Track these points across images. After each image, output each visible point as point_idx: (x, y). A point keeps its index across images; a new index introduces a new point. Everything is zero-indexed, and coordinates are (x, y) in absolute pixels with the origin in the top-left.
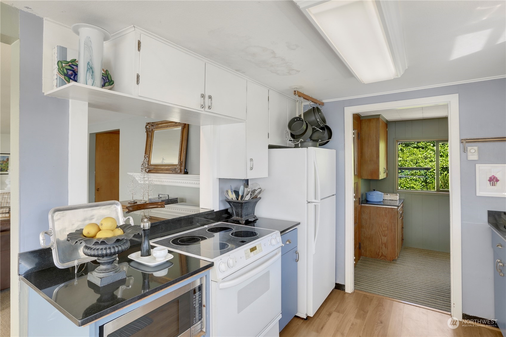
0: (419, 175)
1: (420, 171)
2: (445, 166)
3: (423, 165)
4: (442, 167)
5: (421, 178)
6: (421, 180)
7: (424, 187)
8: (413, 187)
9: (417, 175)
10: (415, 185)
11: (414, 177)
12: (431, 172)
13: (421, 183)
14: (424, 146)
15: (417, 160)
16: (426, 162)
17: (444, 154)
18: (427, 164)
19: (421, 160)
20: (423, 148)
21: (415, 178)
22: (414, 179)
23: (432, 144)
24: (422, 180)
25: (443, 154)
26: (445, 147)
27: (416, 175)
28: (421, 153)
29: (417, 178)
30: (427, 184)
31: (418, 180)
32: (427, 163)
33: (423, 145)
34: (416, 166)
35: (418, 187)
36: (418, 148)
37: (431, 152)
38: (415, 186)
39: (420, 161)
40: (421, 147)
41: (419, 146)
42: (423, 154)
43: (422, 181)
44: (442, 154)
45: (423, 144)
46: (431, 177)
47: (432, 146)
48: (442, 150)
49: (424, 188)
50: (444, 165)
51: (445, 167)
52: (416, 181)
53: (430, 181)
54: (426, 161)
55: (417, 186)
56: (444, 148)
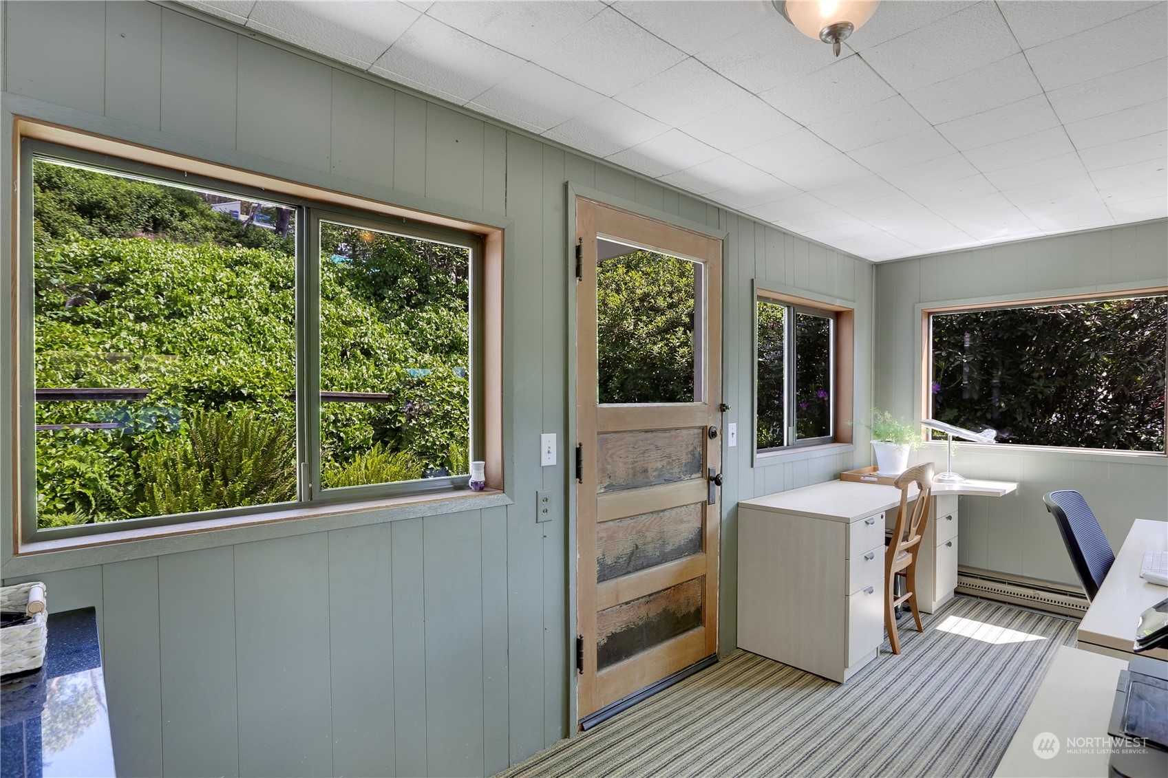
0: (95, 418)
1: (95, 404)
2: (196, 382)
3: (107, 382)
4: (185, 388)
5: (106, 432)
6: (105, 440)
7: (119, 465)
8: (74, 469)
9: (86, 420)
10: (81, 460)
11: (73, 428)
12: (145, 406)
13: (107, 451)
14: (101, 319)
15: (78, 365)
16: (117, 372)
17: (173, 348)
18: (119, 379)
19: (95, 365)
20: (97, 325)
21: (77, 431)
22: (73, 439)
23: (130, 312)
24: (110, 439)
25: (171, 350)
26: (176, 325)
27: (81, 419)
28: (92, 339)
29: (87, 430)
30: (134, 453)
31: (94, 441)
32: (122, 376)
33: (97, 314)
34: (79, 383)
35: (96, 469)
36: (78, 322)
37: (133, 339)
38: (82, 467)
39: (89, 370)
40: (90, 320)
41: (82, 318)
42: (100, 343)
43: (110, 444)
44: (167, 349)
45: (96, 310)
46: (148, 425)
47: (132, 318)
48: (169, 335)
49: (119, 470)
50: (194, 379)
51: (196, 386)
52: (84, 442)
53: (147, 438)
54: (114, 368)
55: (92, 463)
56: (175, 328)
